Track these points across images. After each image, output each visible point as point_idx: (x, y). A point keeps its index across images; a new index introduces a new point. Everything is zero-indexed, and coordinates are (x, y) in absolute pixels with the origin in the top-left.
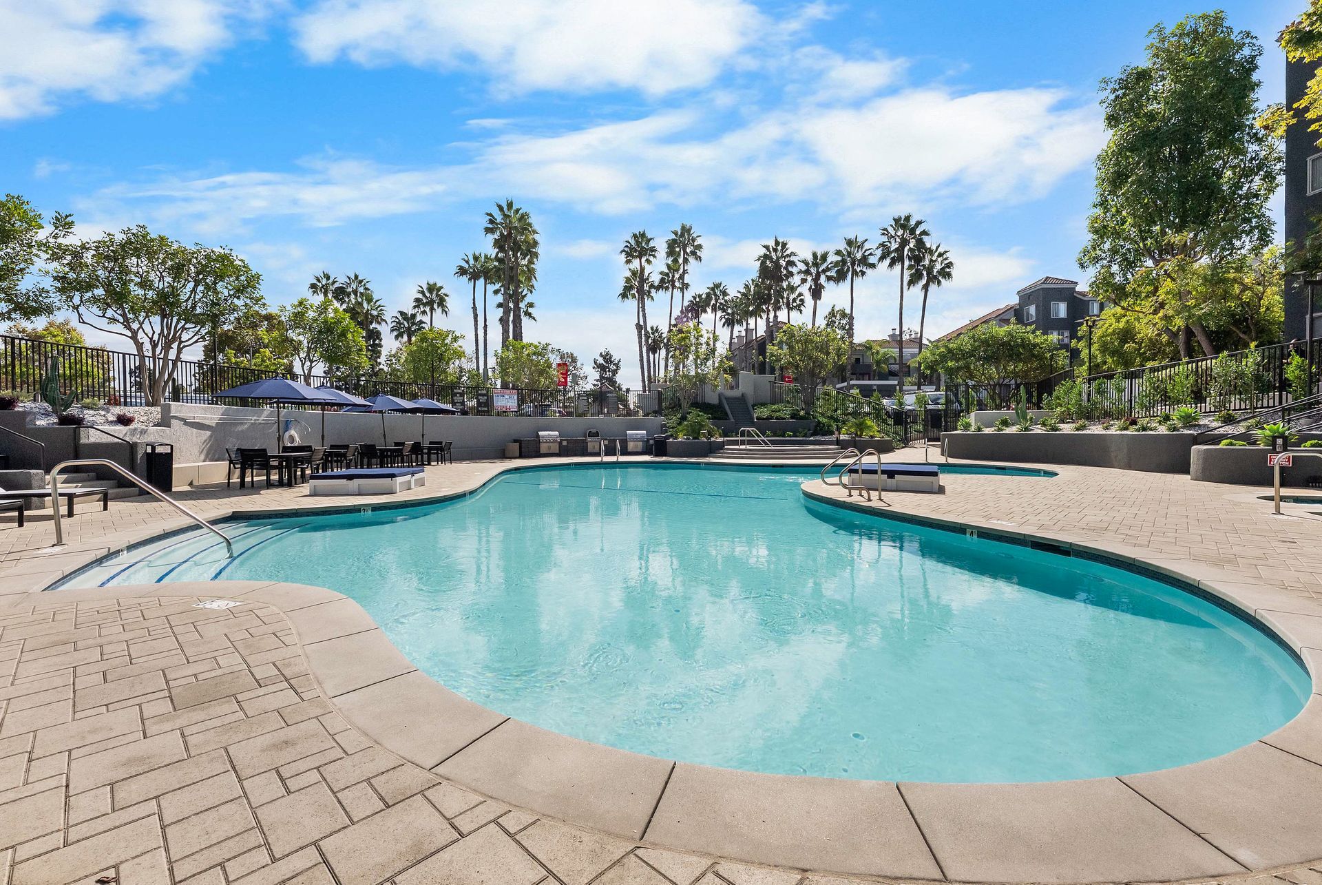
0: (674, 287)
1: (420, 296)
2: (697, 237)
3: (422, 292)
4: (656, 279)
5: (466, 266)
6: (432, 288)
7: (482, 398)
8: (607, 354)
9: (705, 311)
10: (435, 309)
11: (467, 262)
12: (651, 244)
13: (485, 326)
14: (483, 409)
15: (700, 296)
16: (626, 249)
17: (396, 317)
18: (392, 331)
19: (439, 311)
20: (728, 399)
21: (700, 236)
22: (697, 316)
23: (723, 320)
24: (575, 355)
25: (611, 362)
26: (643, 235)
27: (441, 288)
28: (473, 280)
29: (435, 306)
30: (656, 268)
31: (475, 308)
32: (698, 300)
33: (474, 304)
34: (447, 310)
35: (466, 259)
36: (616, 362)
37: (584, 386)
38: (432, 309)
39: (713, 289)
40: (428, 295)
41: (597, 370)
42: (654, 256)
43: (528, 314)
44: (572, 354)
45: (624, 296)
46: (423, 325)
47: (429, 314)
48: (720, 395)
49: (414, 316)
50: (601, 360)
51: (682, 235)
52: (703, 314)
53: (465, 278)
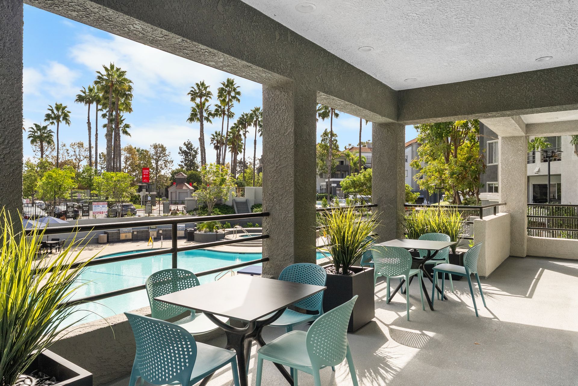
0: (224, 114)
1: (50, 112)
2: (237, 87)
3: (52, 110)
4: (213, 109)
5: (83, 95)
6: (58, 108)
7: (85, 208)
8: (189, 144)
9: (250, 125)
10: (60, 121)
11: (84, 93)
12: (208, 90)
13: (97, 134)
14: (86, 214)
15: (247, 115)
16: (191, 92)
17: (32, 128)
18: (29, 137)
19: (63, 123)
20: (237, 203)
21: (239, 87)
22: (245, 127)
23: (260, 132)
24: (164, 146)
25: (192, 149)
26: (203, 84)
27: (66, 107)
28: (88, 104)
29: (61, 119)
30: (213, 103)
31: (89, 123)
32: (245, 117)
33: (89, 120)
34: (69, 122)
35: (84, 90)
36: (196, 149)
37: (170, 167)
38: (58, 121)
39: (254, 112)
40: (56, 112)
41: (181, 155)
42: (210, 97)
43: (126, 132)
44: (162, 145)
45: (191, 119)
46: (52, 134)
47: (56, 124)
48: (234, 200)
49: (45, 128)
50: (184, 148)
51: (227, 86)
52: (249, 127)
53: (83, 104)
